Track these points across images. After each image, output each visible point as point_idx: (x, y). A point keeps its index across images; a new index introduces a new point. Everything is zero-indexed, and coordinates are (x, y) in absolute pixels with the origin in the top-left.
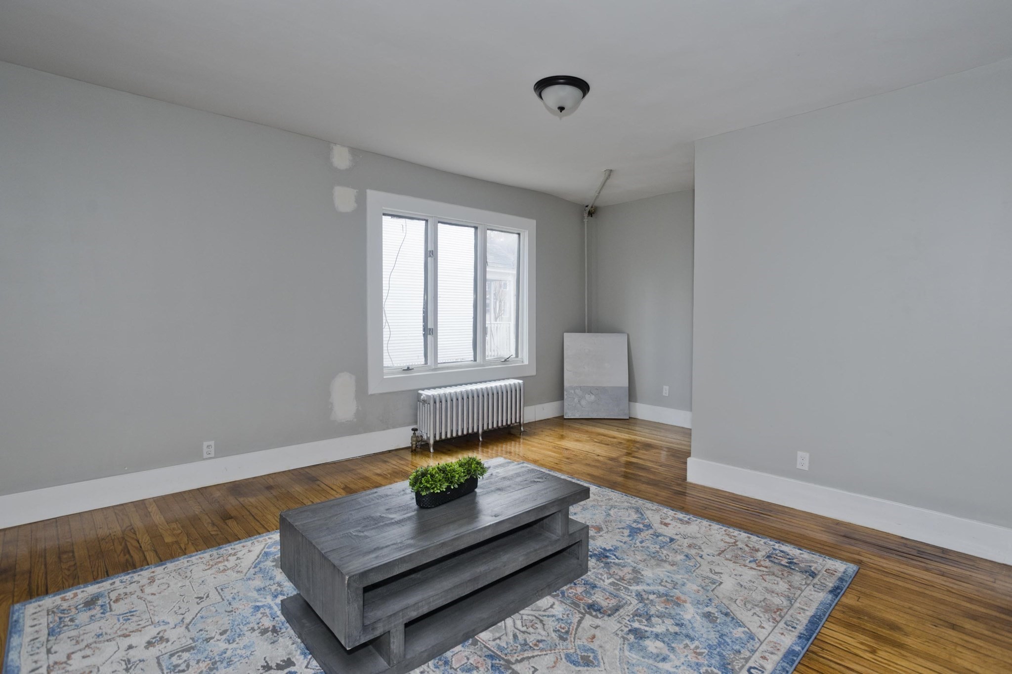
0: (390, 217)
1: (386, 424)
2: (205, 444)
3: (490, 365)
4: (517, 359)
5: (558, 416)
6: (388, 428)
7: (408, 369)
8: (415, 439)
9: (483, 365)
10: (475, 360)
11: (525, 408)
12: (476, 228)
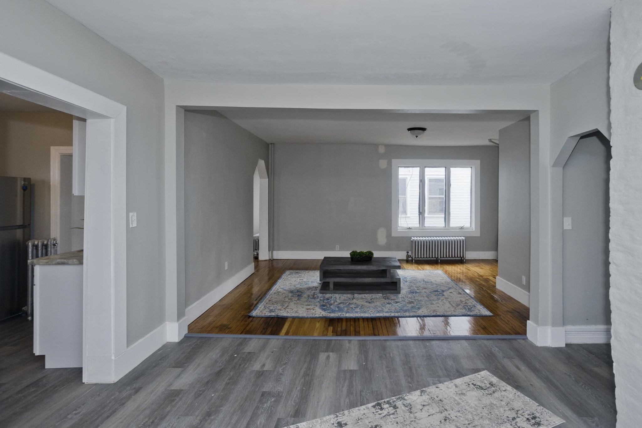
0: (404, 168)
1: (398, 249)
2: (337, 246)
3: (452, 230)
4: (471, 228)
5: (495, 259)
6: (399, 251)
7: (409, 228)
8: (408, 256)
9: (448, 230)
10: (445, 227)
11: (466, 252)
12: (446, 167)
